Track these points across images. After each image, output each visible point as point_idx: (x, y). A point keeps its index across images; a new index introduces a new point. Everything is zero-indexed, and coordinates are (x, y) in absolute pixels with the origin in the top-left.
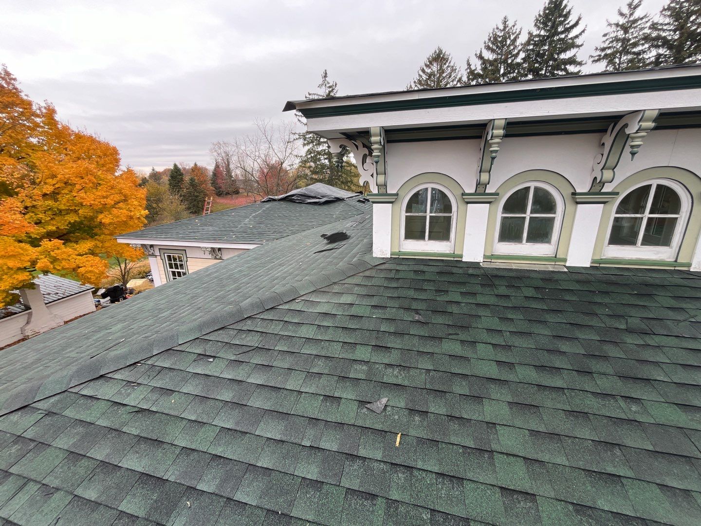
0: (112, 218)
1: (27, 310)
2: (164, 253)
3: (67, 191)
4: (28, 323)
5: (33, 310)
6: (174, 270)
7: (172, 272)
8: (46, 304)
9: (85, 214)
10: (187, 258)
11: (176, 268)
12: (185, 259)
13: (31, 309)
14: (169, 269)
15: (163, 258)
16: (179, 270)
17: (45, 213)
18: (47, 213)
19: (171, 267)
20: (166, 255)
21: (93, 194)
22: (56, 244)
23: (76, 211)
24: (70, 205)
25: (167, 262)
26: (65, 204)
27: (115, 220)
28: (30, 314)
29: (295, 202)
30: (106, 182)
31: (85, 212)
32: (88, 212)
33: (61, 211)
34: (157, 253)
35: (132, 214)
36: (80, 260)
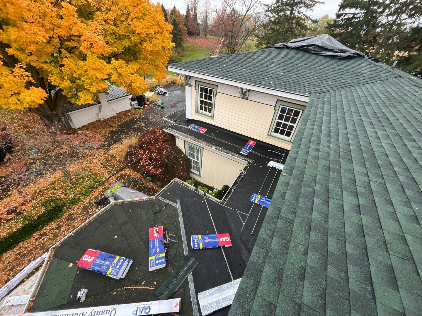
0: (152, 46)
1: (99, 104)
2: (199, 85)
3: (124, 18)
4: (100, 111)
5: (102, 104)
6: (203, 99)
7: (201, 101)
8: (108, 101)
9: (135, 41)
10: (217, 92)
11: (205, 99)
12: (215, 93)
13: (101, 103)
14: (199, 98)
15: (197, 88)
16: (207, 101)
17: (111, 36)
18: (112, 36)
19: (201, 97)
20: (199, 86)
21: (141, 23)
22: (121, 63)
23: (129, 38)
24: (126, 32)
25: (199, 92)
26: (122, 31)
27: (155, 49)
28: (100, 106)
29: (310, 53)
30: (150, 13)
31: (136, 39)
32: (137, 40)
33: (120, 36)
34: (193, 84)
35: (165, 45)
36: (133, 77)
